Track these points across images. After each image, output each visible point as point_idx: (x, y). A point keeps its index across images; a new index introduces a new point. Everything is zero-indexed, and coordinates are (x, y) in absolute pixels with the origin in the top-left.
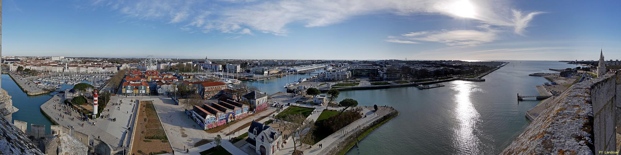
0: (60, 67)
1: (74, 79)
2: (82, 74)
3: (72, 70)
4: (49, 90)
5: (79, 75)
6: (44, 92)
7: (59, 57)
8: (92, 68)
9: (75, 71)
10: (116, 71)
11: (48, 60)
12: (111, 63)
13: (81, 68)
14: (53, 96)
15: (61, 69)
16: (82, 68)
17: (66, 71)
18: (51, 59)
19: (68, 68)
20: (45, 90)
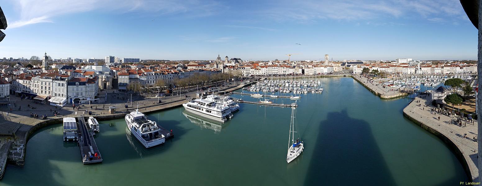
0: (411, 68)
1: (431, 80)
2: (437, 75)
3: (425, 71)
4: (407, 92)
5: (435, 77)
6: (401, 94)
7: (406, 60)
8: (449, 68)
9: (429, 72)
10: (475, 71)
11: (395, 63)
12: (466, 63)
13: (435, 68)
14: (414, 99)
15: (413, 70)
16: (437, 68)
17: (419, 72)
18: (398, 62)
19: (420, 68)
20: (402, 91)
